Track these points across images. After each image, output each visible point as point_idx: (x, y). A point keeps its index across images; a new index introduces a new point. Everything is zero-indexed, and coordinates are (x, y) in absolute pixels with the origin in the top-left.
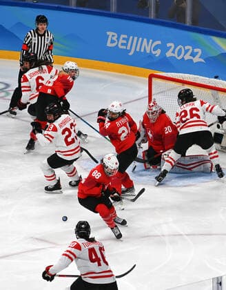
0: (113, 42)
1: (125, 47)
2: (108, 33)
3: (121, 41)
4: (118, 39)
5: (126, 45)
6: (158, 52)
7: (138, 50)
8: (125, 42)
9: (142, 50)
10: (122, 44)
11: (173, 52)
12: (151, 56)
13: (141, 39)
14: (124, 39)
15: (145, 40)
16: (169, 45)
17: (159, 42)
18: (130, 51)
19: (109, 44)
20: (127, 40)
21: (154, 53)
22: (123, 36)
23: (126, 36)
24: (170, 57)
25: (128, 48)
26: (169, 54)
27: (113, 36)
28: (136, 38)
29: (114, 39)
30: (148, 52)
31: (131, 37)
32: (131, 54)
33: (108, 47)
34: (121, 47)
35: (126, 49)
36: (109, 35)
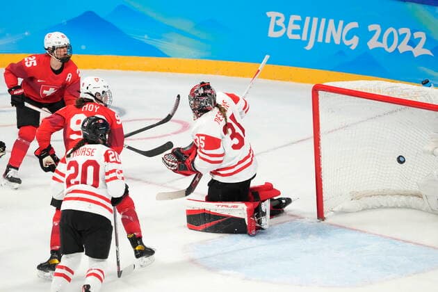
0: (277, 28)
1: (297, 37)
2: (269, 14)
3: (292, 27)
4: (286, 23)
5: (300, 32)
6: (354, 42)
7: (320, 39)
8: (298, 27)
9: (328, 40)
10: (294, 32)
11: (380, 40)
12: (342, 50)
13: (324, 20)
14: (295, 22)
15: (331, 22)
16: (371, 28)
17: (355, 25)
18: (306, 43)
19: (272, 33)
20: (301, 23)
21: (347, 43)
22: (294, 18)
23: (298, 18)
24: (373, 49)
25: (304, 38)
26: (373, 44)
27: (278, 18)
28: (315, 20)
29: (280, 23)
30: (337, 41)
31: (308, 19)
32: (309, 47)
33: (269, 37)
34: (291, 36)
35: (300, 40)
36: (270, 18)
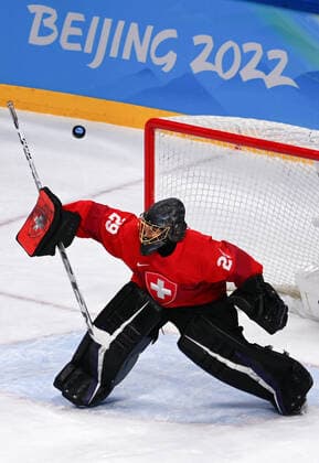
0: (44, 31)
1: (76, 47)
2: (32, 8)
3: (68, 30)
4: (60, 24)
5: (82, 40)
6: (169, 61)
7: (114, 53)
8: (78, 32)
9: (126, 55)
10: (72, 39)
11: (211, 59)
12: (148, 70)
13: (121, 24)
14: (75, 24)
15: (134, 27)
16: (198, 40)
17: (171, 33)
18: (91, 57)
19: (35, 39)
20: (85, 26)
21: (157, 61)
22: (72, 17)
23: (80, 17)
24: (199, 73)
25: (88, 49)
26: (199, 65)
27: (46, 16)
28: (108, 22)
29: (50, 23)
30: (141, 58)
31: (96, 20)
32: (95, 64)
33: (31, 46)
34: (66, 46)
35: (81, 54)
36: (34, 14)
